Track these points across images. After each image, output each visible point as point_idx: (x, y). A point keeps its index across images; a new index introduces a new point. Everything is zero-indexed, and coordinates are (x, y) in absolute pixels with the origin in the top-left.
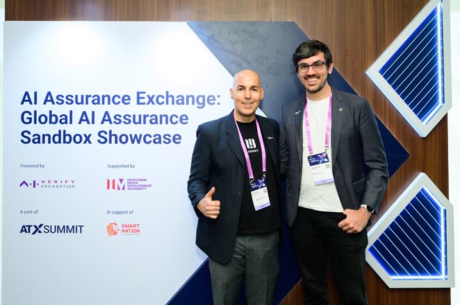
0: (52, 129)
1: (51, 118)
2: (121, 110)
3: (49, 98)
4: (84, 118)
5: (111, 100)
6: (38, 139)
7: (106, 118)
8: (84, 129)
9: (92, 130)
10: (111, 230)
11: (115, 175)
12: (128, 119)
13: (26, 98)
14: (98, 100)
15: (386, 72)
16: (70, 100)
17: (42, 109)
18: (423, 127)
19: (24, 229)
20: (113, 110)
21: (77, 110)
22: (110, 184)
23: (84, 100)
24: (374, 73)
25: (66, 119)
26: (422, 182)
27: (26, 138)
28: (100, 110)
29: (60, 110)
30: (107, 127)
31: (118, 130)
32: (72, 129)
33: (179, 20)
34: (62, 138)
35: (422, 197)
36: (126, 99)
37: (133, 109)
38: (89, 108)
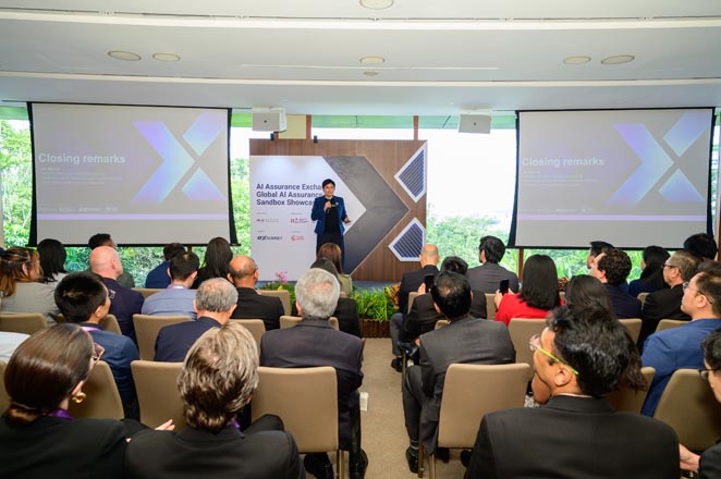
0: (269, 199)
1: (268, 195)
2: (296, 191)
3: (267, 187)
4: (282, 195)
5: (293, 187)
6: (264, 203)
7: (290, 195)
8: (282, 199)
9: (285, 199)
10: (293, 239)
11: (294, 217)
12: (299, 195)
13: (259, 187)
14: (287, 187)
15: (401, 177)
16: (277, 187)
17: (265, 191)
18: (416, 199)
19: (259, 238)
20: (293, 191)
21: (279, 191)
22: (292, 221)
23: (282, 187)
24: (397, 177)
25: (274, 195)
26: (415, 221)
27: (259, 203)
28: (288, 191)
29: (273, 191)
30: (291, 198)
31: (295, 199)
32: (277, 199)
33: (319, 155)
34: (274, 202)
35: (415, 226)
36: (298, 187)
37: (301, 191)
38: (283, 191)
